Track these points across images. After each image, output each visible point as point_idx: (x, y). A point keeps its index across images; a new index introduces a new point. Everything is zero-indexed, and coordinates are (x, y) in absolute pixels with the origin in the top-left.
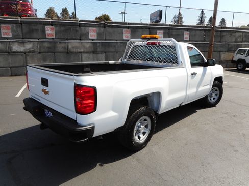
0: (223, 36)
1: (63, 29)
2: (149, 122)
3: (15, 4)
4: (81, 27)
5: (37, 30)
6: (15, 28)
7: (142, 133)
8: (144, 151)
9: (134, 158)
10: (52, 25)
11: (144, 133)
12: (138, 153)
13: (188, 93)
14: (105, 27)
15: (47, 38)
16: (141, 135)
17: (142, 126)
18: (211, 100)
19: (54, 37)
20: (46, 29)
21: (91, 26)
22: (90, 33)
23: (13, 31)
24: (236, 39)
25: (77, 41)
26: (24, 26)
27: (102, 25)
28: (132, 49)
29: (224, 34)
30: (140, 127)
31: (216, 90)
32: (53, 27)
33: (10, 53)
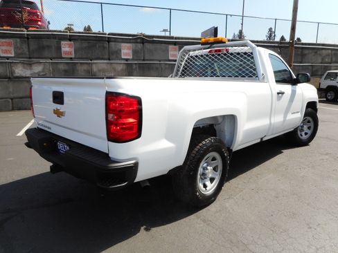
0: (306, 55)
1: (85, 44)
2: (219, 162)
3: (20, 12)
4: (111, 43)
5: (49, 47)
6: (18, 45)
7: (208, 179)
8: (212, 208)
9: (198, 218)
10: (70, 40)
11: (212, 180)
12: (204, 210)
13: (272, 122)
14: (143, 43)
15: (64, 58)
16: (208, 183)
17: (209, 168)
18: (301, 135)
19: (73, 56)
20: (62, 46)
21: (124, 40)
22: (123, 51)
23: (16, 48)
24: (323, 59)
25: (105, 61)
26: (32, 42)
27: (139, 40)
28: (186, 61)
29: (306, 52)
30: (207, 169)
31: (309, 122)
32: (72, 42)
33: (12, 78)
